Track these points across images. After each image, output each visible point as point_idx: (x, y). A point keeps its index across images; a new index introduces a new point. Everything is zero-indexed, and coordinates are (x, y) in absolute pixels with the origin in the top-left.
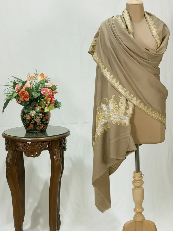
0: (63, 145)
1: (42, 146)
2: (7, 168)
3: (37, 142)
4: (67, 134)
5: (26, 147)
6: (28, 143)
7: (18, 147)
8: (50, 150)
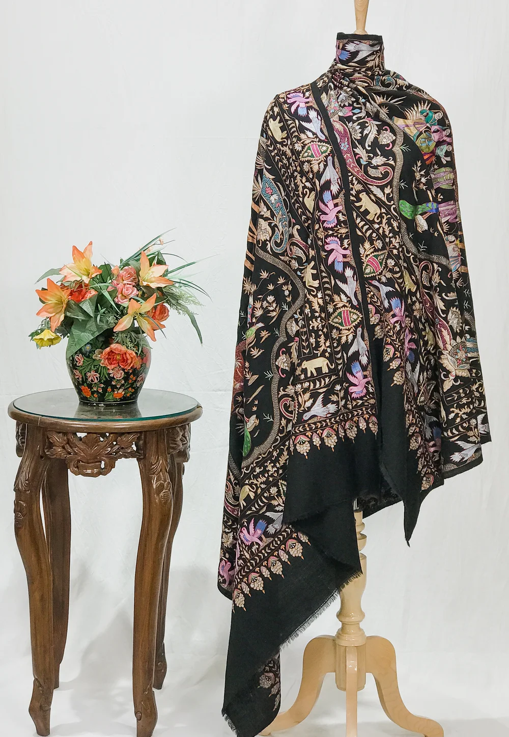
0: (179, 445)
1: (117, 447)
2: (17, 504)
5: (71, 447)
7: (51, 445)
8: (141, 459)
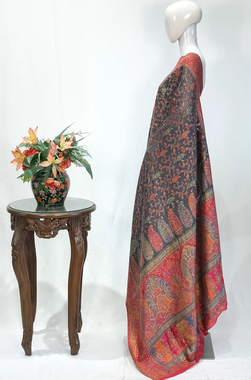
0: (87, 223)
1: (59, 224)
2: (13, 252)
3: (52, 219)
4: (92, 209)
5: (38, 225)
6: (41, 219)
7: (28, 224)
8: (70, 230)
